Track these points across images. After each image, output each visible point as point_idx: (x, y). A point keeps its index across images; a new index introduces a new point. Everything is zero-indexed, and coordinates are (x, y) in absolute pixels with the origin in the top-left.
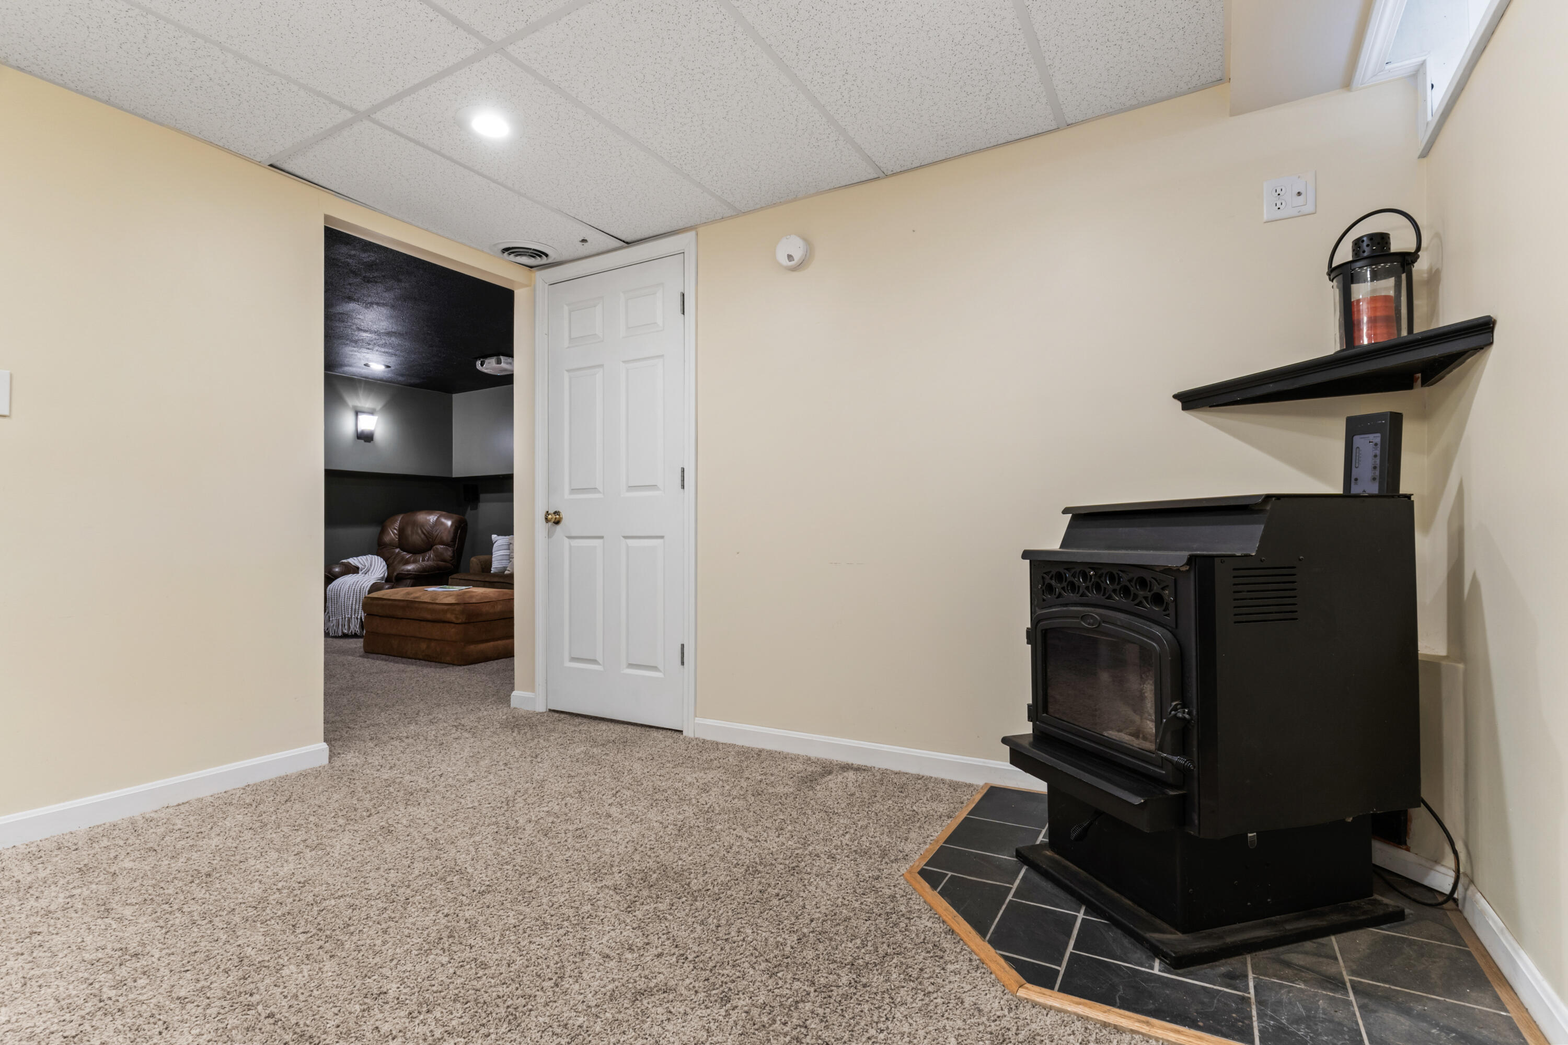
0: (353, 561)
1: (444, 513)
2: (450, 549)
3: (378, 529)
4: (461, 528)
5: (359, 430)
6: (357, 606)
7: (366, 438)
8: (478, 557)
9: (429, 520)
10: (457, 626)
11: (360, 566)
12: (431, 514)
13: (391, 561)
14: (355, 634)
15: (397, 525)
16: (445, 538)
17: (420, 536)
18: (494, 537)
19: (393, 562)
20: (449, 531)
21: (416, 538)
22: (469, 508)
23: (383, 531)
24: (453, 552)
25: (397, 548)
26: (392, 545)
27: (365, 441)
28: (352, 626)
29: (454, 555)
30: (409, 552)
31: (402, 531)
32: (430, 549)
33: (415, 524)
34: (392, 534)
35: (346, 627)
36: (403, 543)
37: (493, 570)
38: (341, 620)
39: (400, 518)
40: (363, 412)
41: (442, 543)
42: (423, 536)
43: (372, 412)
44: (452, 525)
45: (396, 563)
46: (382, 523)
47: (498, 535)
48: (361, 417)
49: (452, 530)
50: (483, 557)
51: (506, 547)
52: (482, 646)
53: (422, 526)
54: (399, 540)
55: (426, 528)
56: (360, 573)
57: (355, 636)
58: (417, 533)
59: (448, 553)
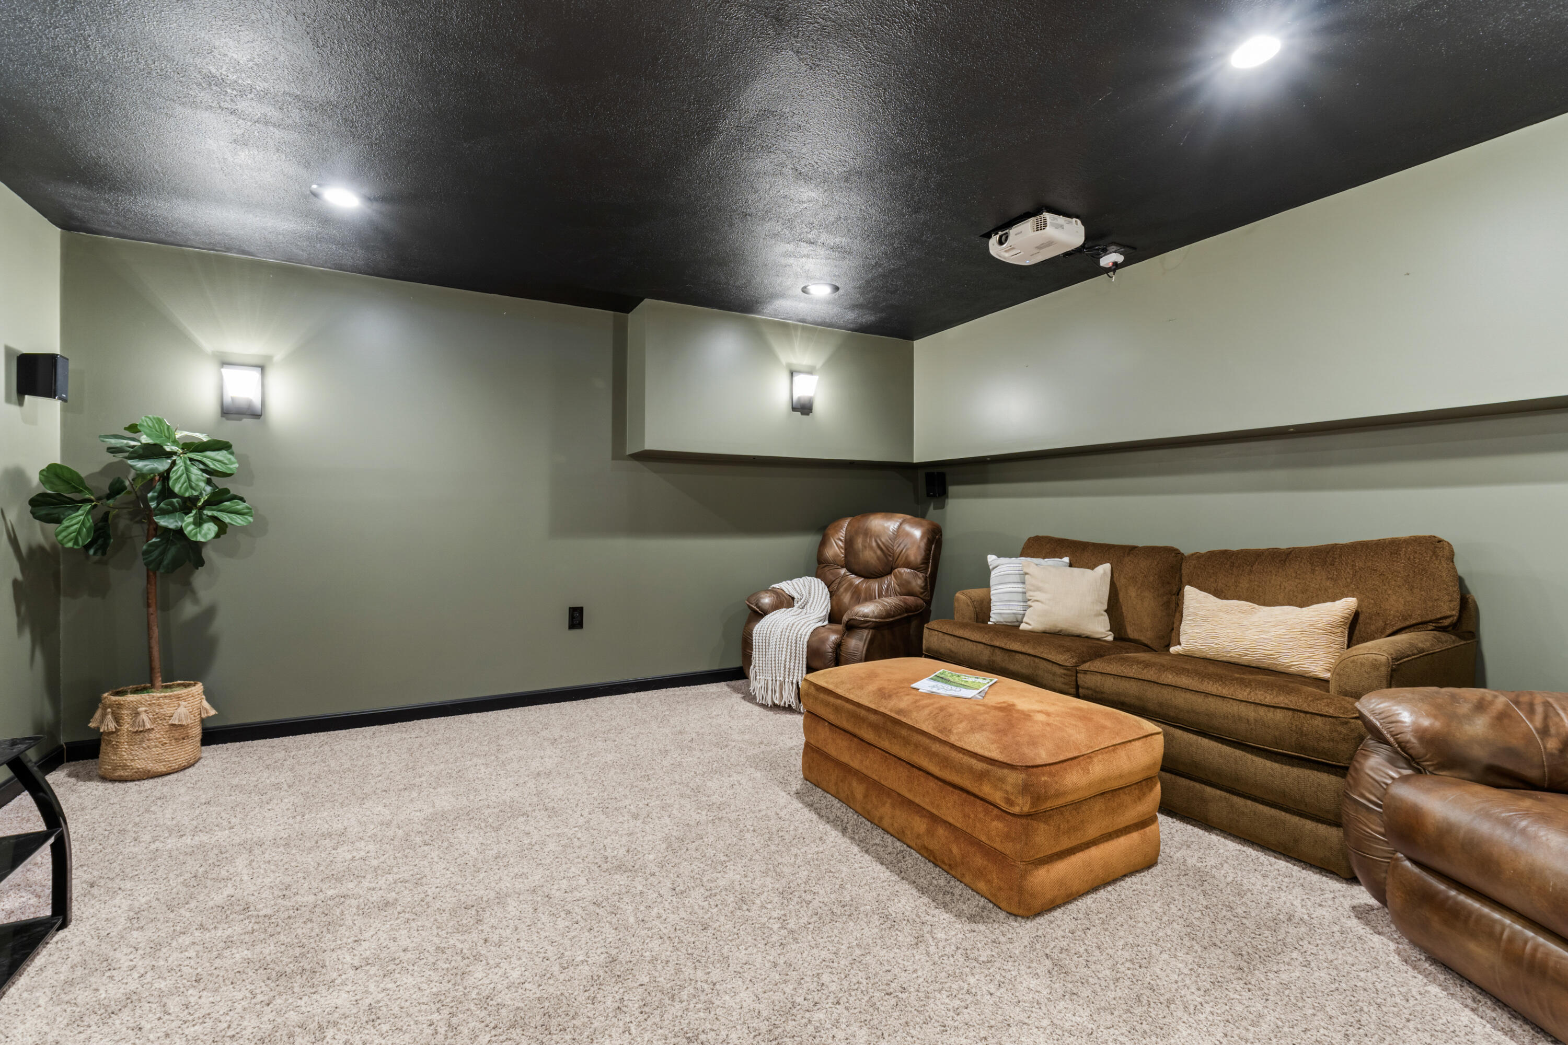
0: (787, 587)
1: (908, 517)
2: (921, 575)
3: (817, 539)
4: (935, 538)
5: (795, 398)
6: (792, 664)
7: (804, 408)
8: (966, 591)
9: (888, 528)
10: (1009, 817)
11: (796, 595)
12: (889, 519)
13: (834, 586)
14: (790, 706)
15: (842, 534)
16: (912, 558)
17: (875, 552)
18: (991, 558)
19: (838, 589)
20: (919, 547)
21: (869, 556)
22: (932, 507)
23: (824, 543)
24: (926, 579)
25: (842, 567)
26: (836, 564)
27: (802, 414)
28: (785, 695)
29: (926, 585)
30: (859, 575)
31: (849, 544)
32: (890, 573)
33: (867, 533)
34: (835, 548)
35: (778, 695)
36: (851, 562)
37: (994, 618)
38: (770, 683)
39: (846, 523)
40: (799, 372)
41: (907, 565)
42: (879, 552)
43: (810, 371)
44: (922, 537)
45: (842, 590)
46: (823, 529)
47: (999, 557)
48: (798, 378)
49: (923, 545)
50: (976, 593)
51: (1017, 578)
52: (1061, 868)
53: (877, 536)
54: (845, 556)
55: (883, 540)
56: (796, 605)
57: (789, 709)
58: (871, 547)
59: (918, 582)
